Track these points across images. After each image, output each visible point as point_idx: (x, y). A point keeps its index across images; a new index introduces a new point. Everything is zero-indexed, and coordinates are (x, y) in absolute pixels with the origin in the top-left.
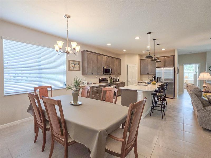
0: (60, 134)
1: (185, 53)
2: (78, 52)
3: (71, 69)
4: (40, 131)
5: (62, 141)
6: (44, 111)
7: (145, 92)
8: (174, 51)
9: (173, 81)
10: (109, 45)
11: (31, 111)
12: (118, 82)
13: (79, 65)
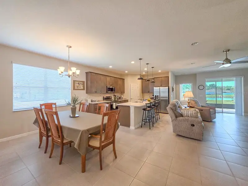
0: (58, 136)
1: (180, 74)
2: (78, 75)
3: (75, 88)
4: (44, 138)
5: (59, 141)
6: (47, 121)
7: (136, 108)
8: (168, 73)
9: (168, 99)
10: (111, 67)
11: (37, 124)
12: (121, 100)
13: (84, 84)
